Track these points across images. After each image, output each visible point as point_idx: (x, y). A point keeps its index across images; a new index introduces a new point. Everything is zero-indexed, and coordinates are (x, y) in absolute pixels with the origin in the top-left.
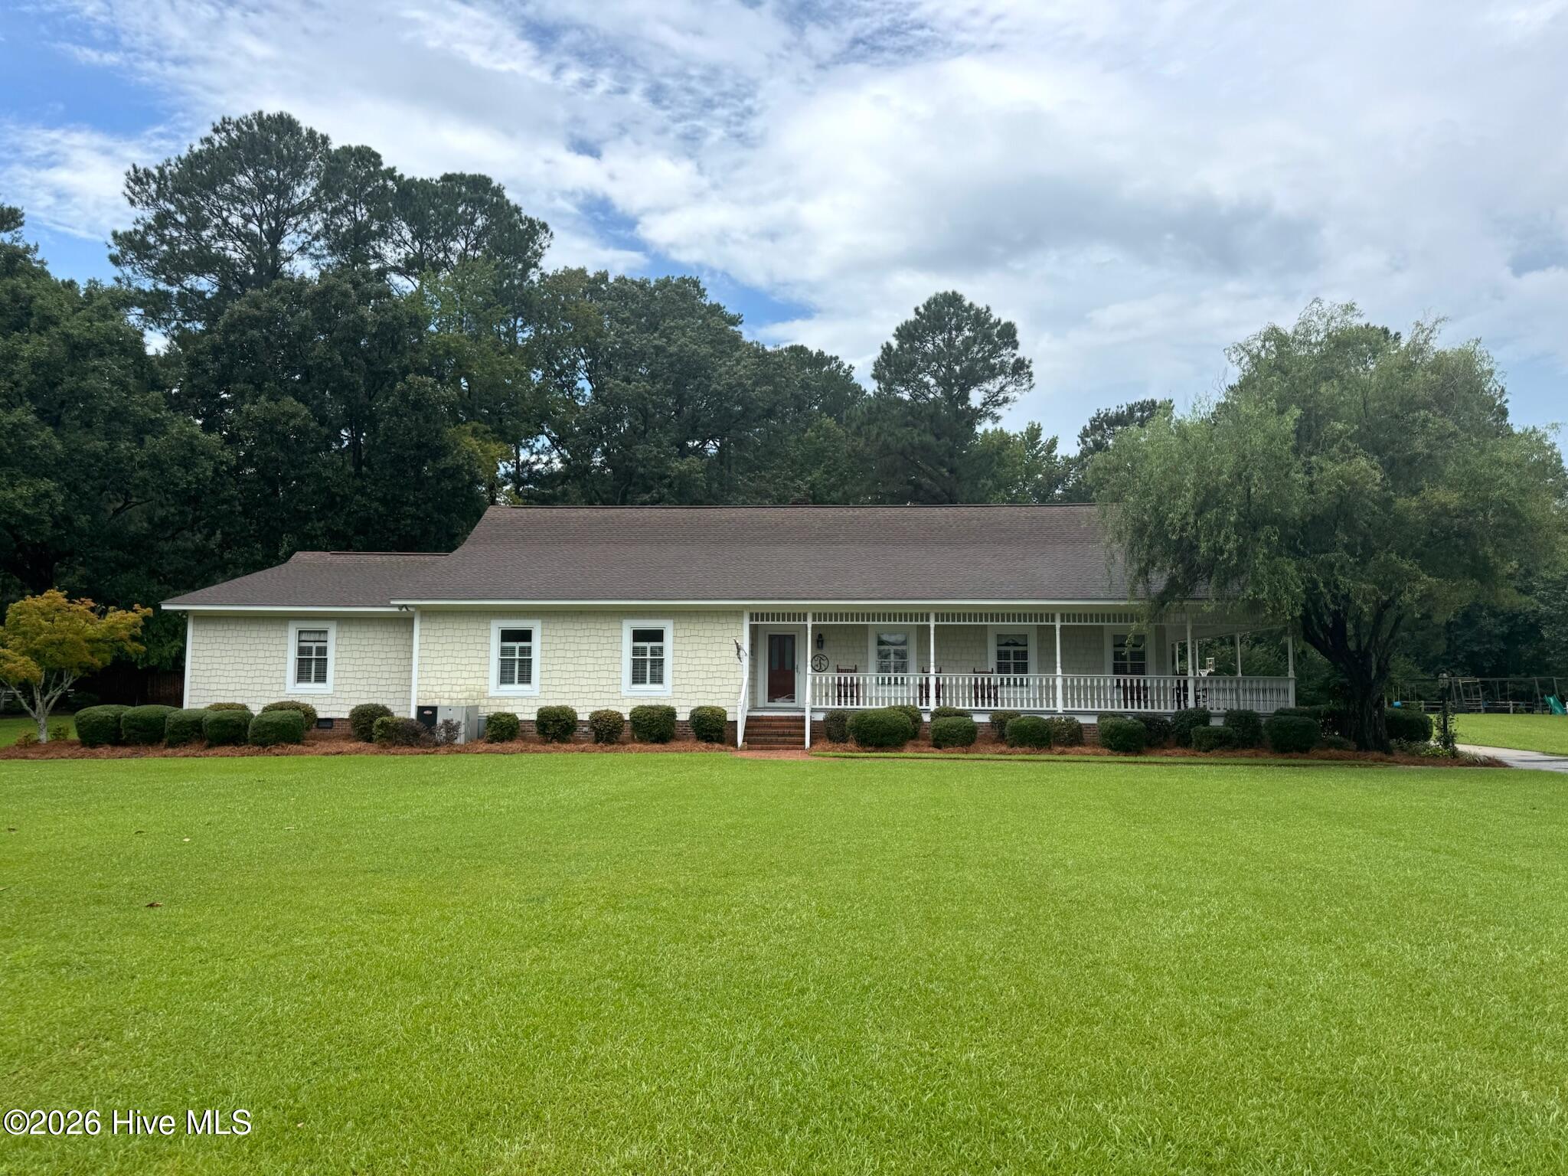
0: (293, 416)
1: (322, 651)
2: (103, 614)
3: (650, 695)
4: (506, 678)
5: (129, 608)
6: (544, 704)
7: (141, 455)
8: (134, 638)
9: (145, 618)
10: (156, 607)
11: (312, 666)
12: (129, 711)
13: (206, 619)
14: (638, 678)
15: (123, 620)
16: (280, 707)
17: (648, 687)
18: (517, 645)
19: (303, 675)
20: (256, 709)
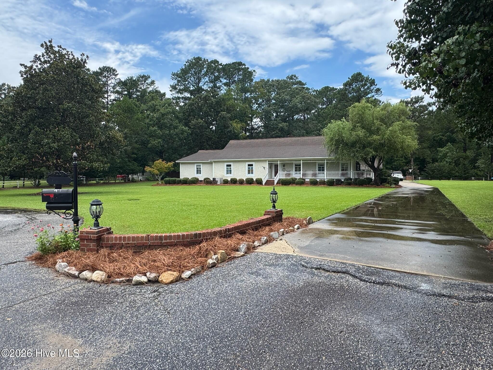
0: (200, 123)
1: (200, 169)
2: (167, 163)
3: (250, 176)
4: (227, 173)
5: (171, 162)
6: (232, 178)
7: (175, 133)
8: (172, 167)
9: (173, 164)
10: (175, 162)
11: (199, 171)
12: (171, 179)
13: (183, 163)
14: (249, 173)
15: (171, 164)
16: (193, 178)
17: (251, 174)
18: (229, 167)
19: (197, 173)
20: (190, 178)
